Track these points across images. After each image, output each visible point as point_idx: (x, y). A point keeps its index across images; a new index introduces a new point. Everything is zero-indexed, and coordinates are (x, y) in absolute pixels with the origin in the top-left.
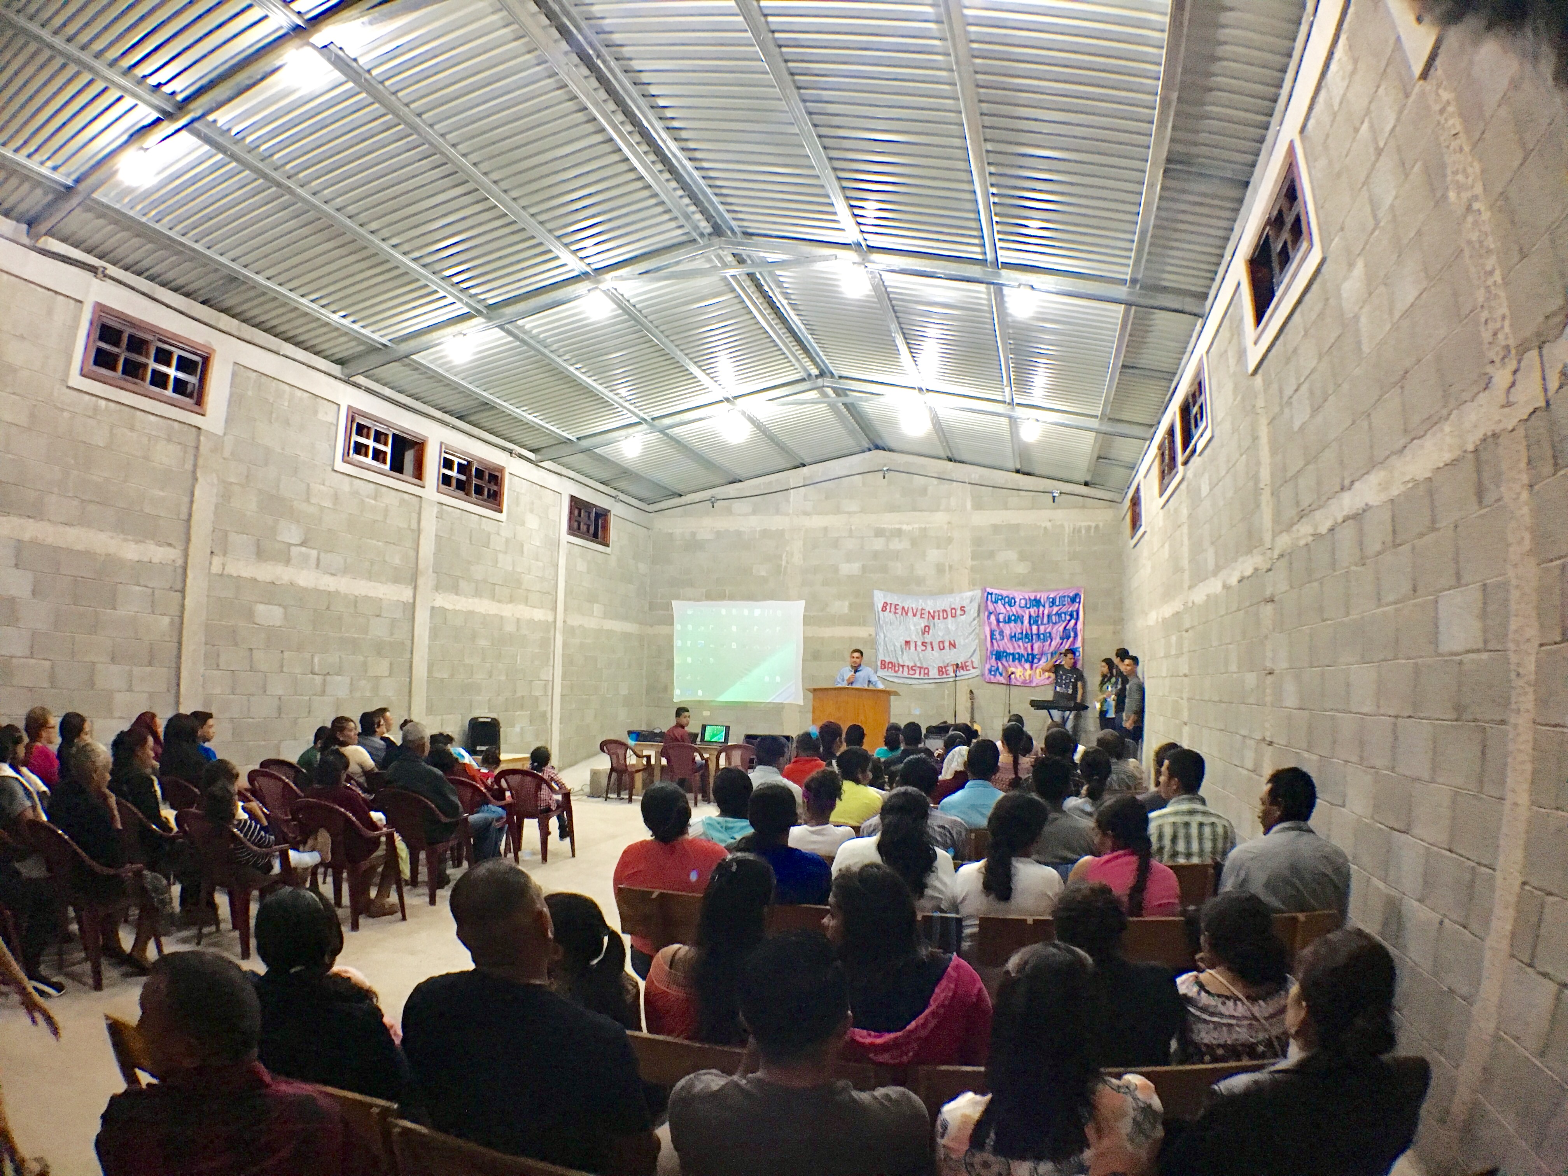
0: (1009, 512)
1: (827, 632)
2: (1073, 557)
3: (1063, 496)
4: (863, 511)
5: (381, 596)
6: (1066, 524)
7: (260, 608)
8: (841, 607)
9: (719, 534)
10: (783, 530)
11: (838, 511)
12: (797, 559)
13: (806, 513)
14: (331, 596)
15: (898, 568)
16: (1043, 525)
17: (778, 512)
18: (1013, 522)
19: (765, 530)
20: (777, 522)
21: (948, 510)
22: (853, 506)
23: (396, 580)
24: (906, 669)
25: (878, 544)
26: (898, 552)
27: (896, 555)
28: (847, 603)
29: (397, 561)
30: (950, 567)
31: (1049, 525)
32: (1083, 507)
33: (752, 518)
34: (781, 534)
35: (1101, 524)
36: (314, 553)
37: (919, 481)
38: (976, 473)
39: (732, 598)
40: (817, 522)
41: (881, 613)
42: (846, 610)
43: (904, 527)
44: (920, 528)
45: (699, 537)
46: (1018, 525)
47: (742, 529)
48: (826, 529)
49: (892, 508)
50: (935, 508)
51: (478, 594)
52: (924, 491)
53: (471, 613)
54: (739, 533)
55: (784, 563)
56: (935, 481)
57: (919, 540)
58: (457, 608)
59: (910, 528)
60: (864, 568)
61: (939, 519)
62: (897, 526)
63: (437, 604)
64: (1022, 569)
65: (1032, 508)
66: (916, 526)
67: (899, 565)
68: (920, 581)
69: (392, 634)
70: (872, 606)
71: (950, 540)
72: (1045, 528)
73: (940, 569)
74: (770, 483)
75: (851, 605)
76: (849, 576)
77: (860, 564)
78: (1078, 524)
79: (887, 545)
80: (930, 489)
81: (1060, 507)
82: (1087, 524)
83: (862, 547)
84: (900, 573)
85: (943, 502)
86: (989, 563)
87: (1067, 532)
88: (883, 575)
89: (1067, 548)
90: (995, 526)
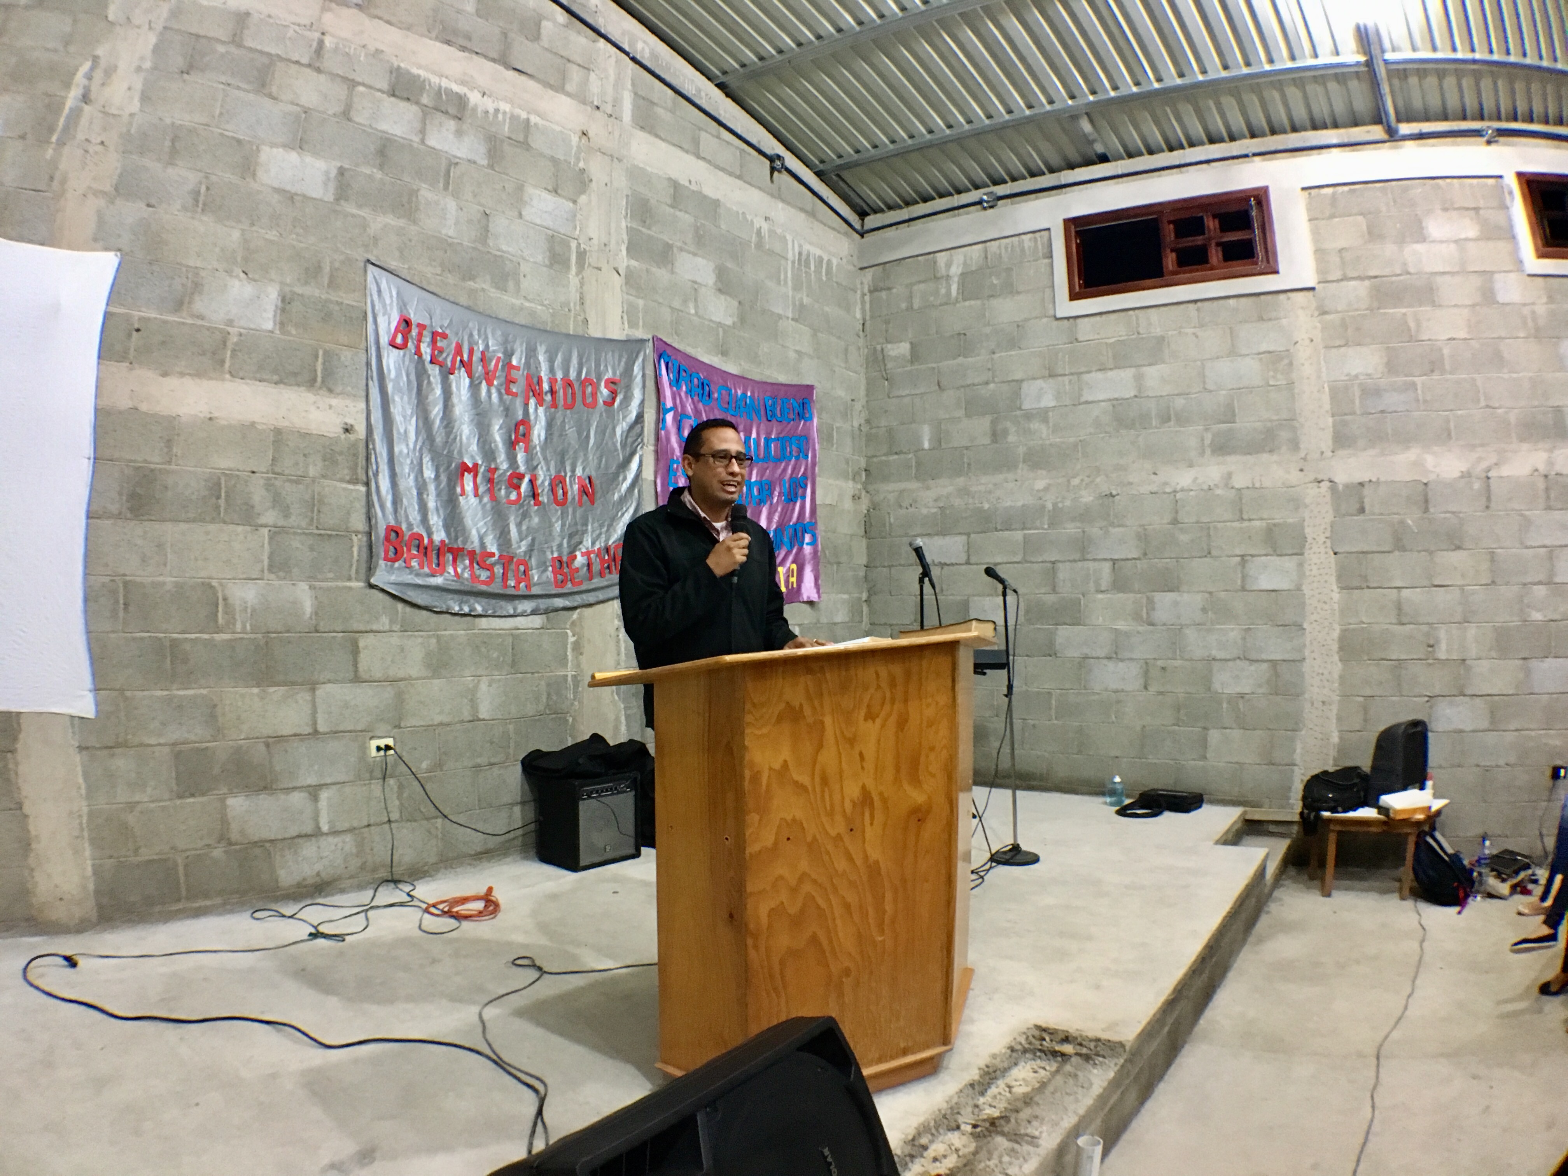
1: (192, 398)
2: (801, 313)
3: (785, 177)
6: (789, 238)
8: (251, 304)
12: (125, 87)
15: (447, 215)
16: (757, 223)
21: (582, 98)
24: (465, 561)
25: (397, 120)
26: (452, 163)
27: (444, 173)
28: (272, 294)
31: (765, 226)
32: (812, 214)
35: (835, 261)
41: (389, 354)
42: (267, 321)
43: (474, 98)
44: (514, 118)
46: (717, 203)
59: (489, 104)
60: (341, 183)
62: (456, 88)
64: (721, 311)
65: (739, 177)
66: (504, 106)
67: (451, 205)
70: (360, 317)
71: (582, 181)
72: (759, 232)
75: (286, 301)
76: (290, 197)
77: (333, 167)
78: (807, 247)
79: (423, 132)
80: (547, 26)
81: (778, 196)
82: (818, 252)
83: (346, 114)
84: (449, 231)
85: (575, 75)
86: (661, 274)
87: (790, 256)
88: (402, 222)
89: (790, 294)
90: (675, 185)
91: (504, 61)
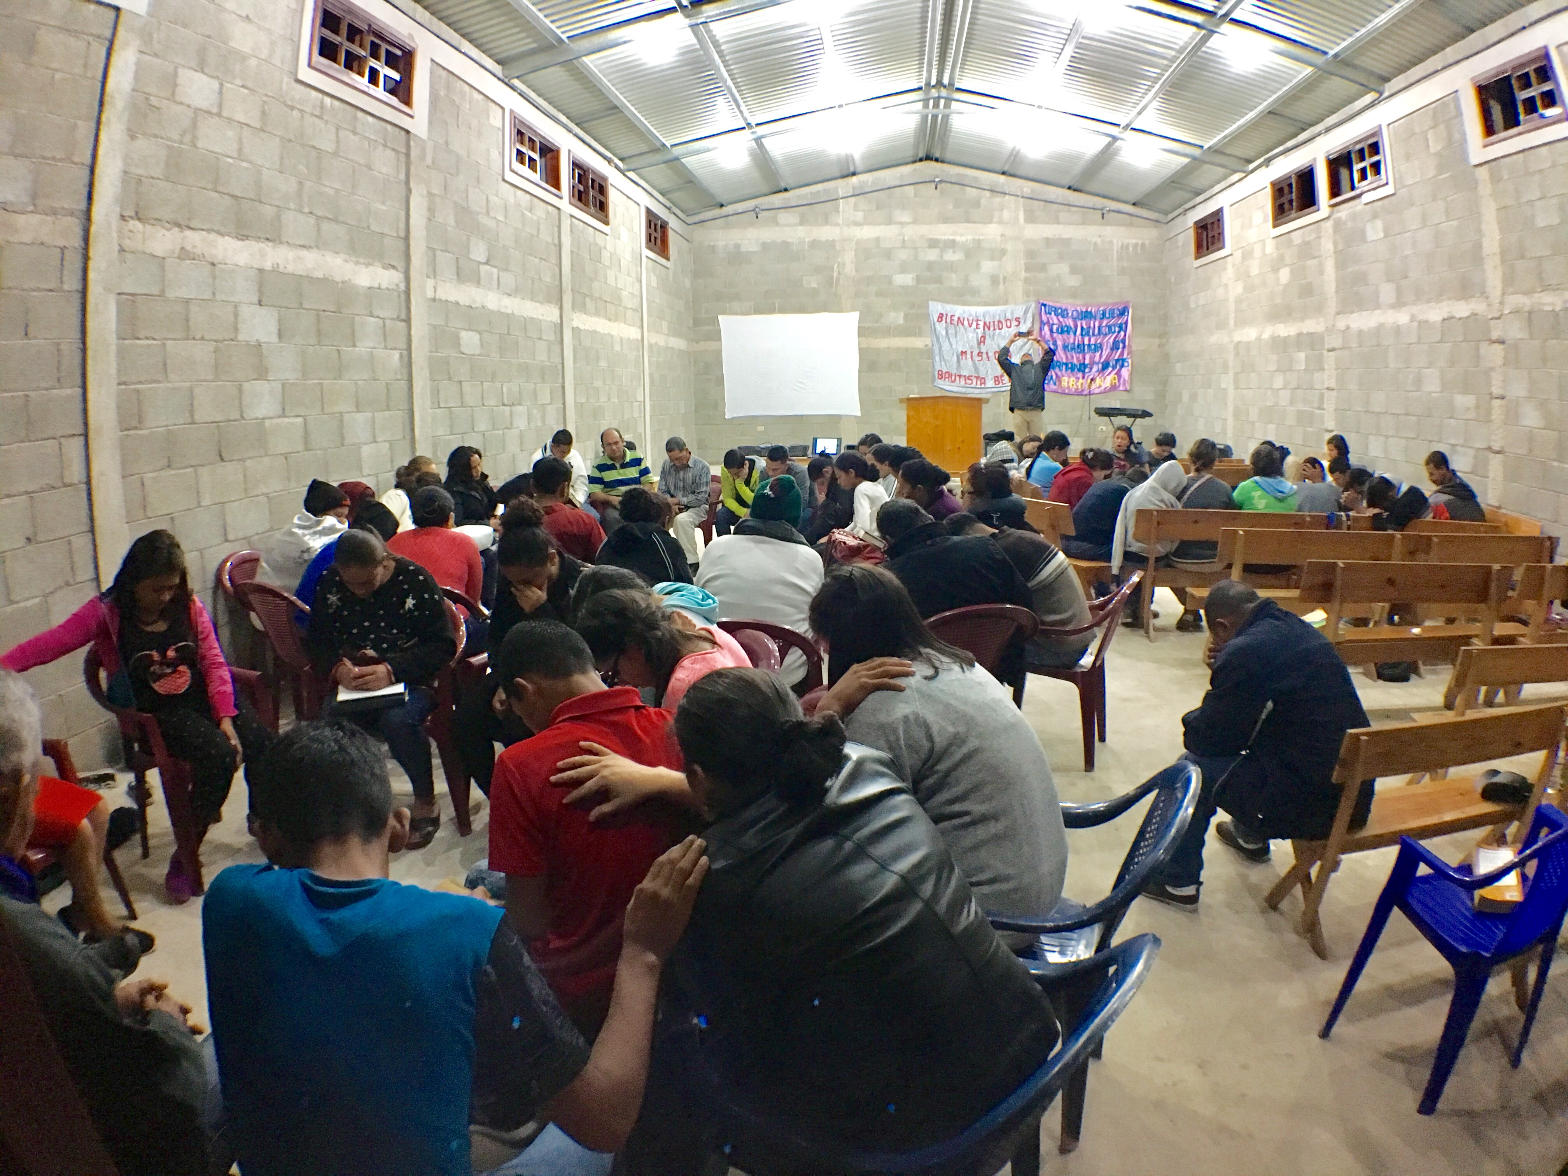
0: (1061, 226)
1: (883, 343)
2: (1122, 271)
3: (1112, 214)
4: (915, 222)
5: (541, 317)
6: (1115, 241)
7: (464, 335)
8: (897, 318)
9: (765, 247)
10: (834, 241)
11: (889, 221)
12: (850, 269)
13: (857, 224)
14: (509, 317)
15: (954, 280)
16: (1094, 240)
17: (826, 221)
18: (1064, 236)
19: (814, 240)
20: (825, 233)
21: (1000, 222)
22: (906, 217)
23: (548, 300)
24: (962, 379)
25: (932, 255)
26: (952, 263)
27: (951, 267)
28: (902, 314)
29: (548, 280)
30: (1005, 278)
31: (1099, 240)
32: (1131, 225)
33: (801, 228)
34: (831, 244)
35: (1147, 242)
36: (495, 270)
37: (972, 192)
38: (1028, 187)
39: (783, 311)
40: (868, 232)
41: (937, 324)
42: (901, 321)
43: (958, 238)
44: (974, 240)
45: (743, 249)
46: (1070, 239)
47: (790, 240)
48: (878, 240)
49: (946, 220)
50: (988, 220)
51: (597, 314)
52: (977, 204)
53: (594, 332)
54: (786, 244)
55: (835, 274)
56: (988, 194)
57: (974, 251)
58: (587, 328)
59: (964, 239)
60: (918, 279)
61: (992, 232)
62: (951, 238)
63: (575, 324)
64: (1073, 281)
65: (1083, 224)
66: (970, 237)
67: (954, 276)
68: (974, 292)
69: (549, 357)
70: (928, 315)
71: (1003, 252)
72: (1095, 244)
73: (994, 280)
74: (818, 192)
75: (906, 315)
76: (903, 287)
77: (914, 275)
78: (1126, 241)
79: (942, 257)
80: (983, 201)
81: (1108, 224)
82: (1134, 241)
83: (916, 258)
84: (954, 284)
85: (996, 214)
86: (1042, 276)
87: (1115, 248)
88: (938, 285)
89: (1115, 264)
90: (1047, 239)
91: (968, 221)
